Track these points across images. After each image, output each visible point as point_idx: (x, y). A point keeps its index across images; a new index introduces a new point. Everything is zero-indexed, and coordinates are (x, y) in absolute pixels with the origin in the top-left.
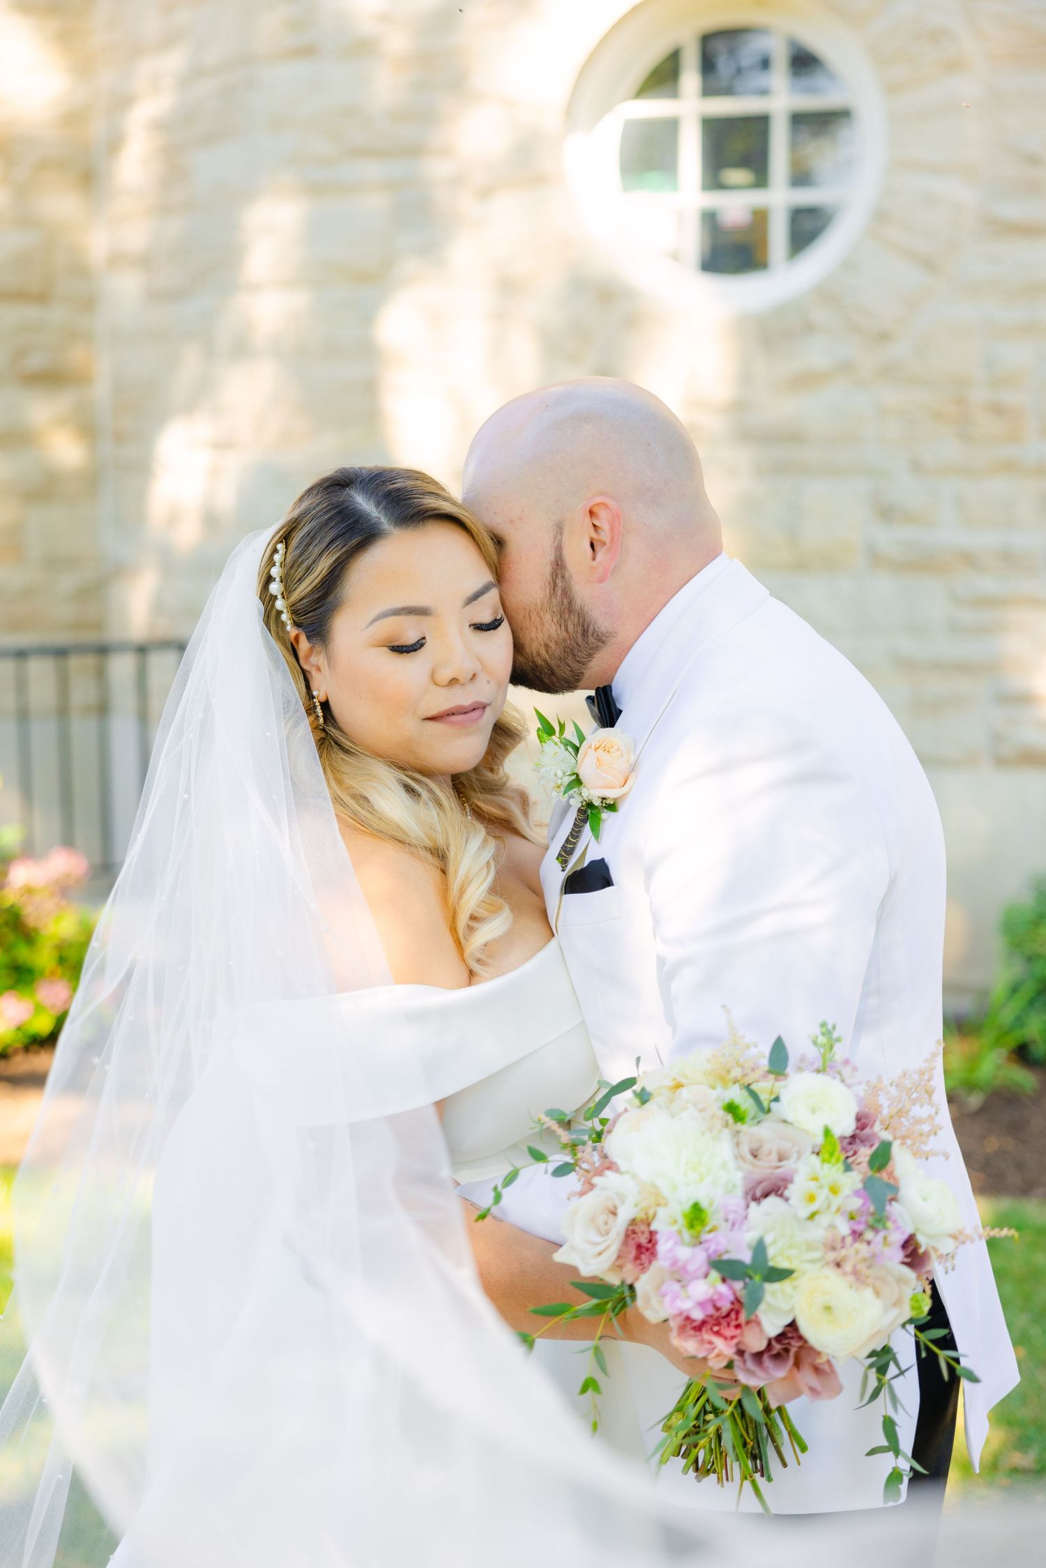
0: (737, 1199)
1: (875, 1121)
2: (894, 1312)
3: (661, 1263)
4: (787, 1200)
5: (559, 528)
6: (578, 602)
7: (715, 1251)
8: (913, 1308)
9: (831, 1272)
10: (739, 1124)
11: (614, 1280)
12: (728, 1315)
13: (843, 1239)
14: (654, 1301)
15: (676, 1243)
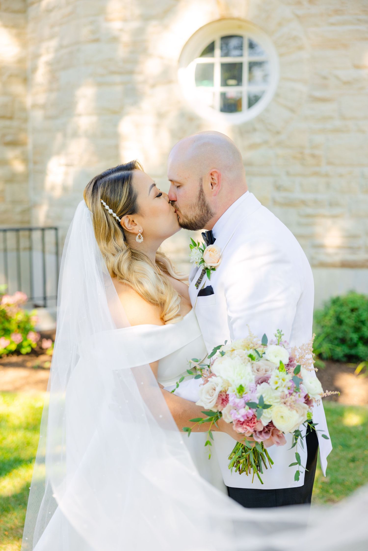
0: (253, 384)
1: (295, 360)
2: (302, 418)
3: (230, 404)
4: (269, 383)
5: (201, 180)
6: (207, 203)
7: (247, 400)
8: (308, 417)
9: (283, 405)
10: (253, 361)
11: (215, 410)
12: (251, 420)
13: (286, 395)
14: (228, 416)
15: (235, 397)
